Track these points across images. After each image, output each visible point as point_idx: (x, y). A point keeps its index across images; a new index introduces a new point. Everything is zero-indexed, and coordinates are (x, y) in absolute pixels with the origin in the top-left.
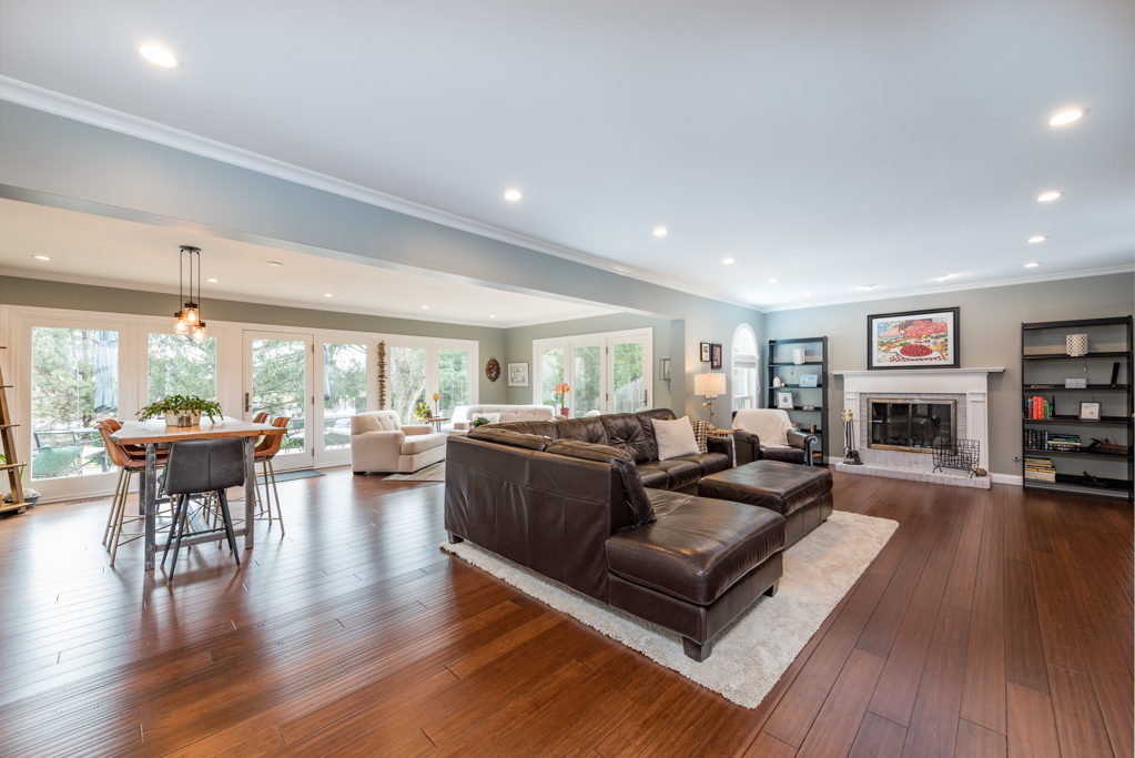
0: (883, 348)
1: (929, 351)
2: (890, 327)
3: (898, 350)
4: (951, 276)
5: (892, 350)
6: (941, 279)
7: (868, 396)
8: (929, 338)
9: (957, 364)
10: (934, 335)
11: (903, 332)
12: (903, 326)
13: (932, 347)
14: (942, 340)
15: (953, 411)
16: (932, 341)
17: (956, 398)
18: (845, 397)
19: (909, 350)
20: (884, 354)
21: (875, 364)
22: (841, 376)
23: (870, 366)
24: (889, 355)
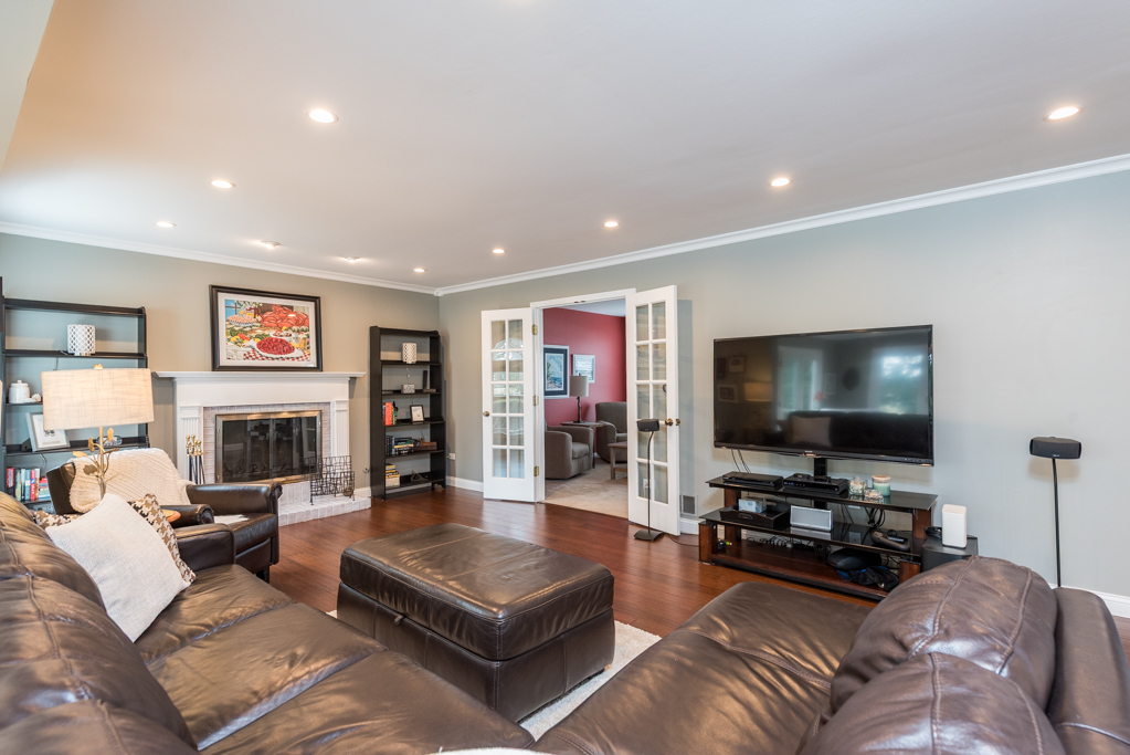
0: (234, 339)
1: (291, 349)
2: (242, 310)
3: (254, 343)
4: (361, 261)
5: (246, 343)
6: (352, 261)
7: (216, 412)
8: (290, 332)
9: (319, 367)
10: (295, 328)
11: (259, 318)
12: (259, 311)
13: (294, 343)
14: (302, 336)
15: (318, 423)
16: (293, 335)
17: (321, 408)
18: (180, 415)
19: (267, 345)
20: (235, 347)
21: (223, 362)
22: (171, 380)
23: (215, 366)
24: (242, 350)
